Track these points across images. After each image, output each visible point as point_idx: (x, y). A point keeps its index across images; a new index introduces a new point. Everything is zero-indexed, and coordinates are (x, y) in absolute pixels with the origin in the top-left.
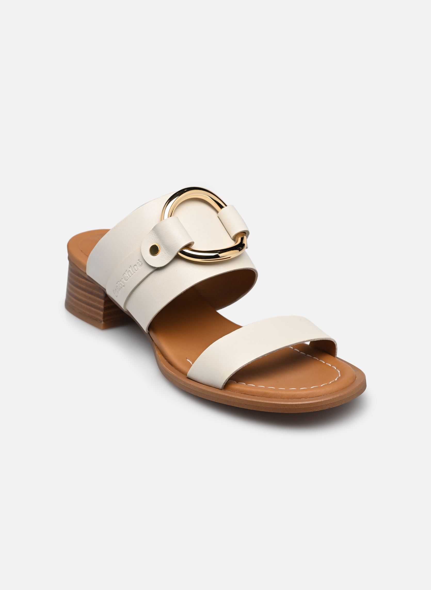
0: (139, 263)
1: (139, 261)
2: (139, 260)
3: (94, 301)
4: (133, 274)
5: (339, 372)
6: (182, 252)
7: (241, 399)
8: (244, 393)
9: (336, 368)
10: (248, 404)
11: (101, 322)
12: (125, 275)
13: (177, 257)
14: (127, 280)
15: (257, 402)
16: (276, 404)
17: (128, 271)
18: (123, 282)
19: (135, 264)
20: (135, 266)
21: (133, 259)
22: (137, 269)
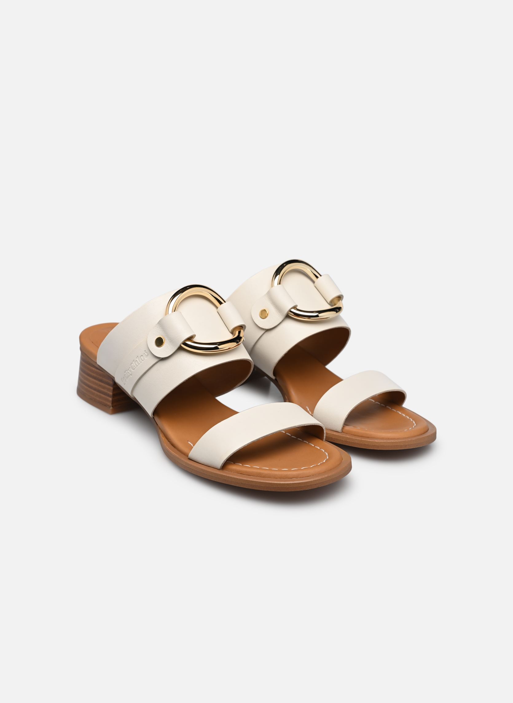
0: (145, 354)
2: (145, 351)
3: (104, 388)
4: (140, 364)
5: (327, 454)
6: (185, 344)
7: (238, 479)
8: (240, 473)
11: (110, 407)
12: (132, 364)
13: (180, 349)
14: (134, 369)
17: (135, 360)
18: (130, 371)
19: (142, 355)
20: (141, 357)
21: (140, 350)
22: (143, 359)
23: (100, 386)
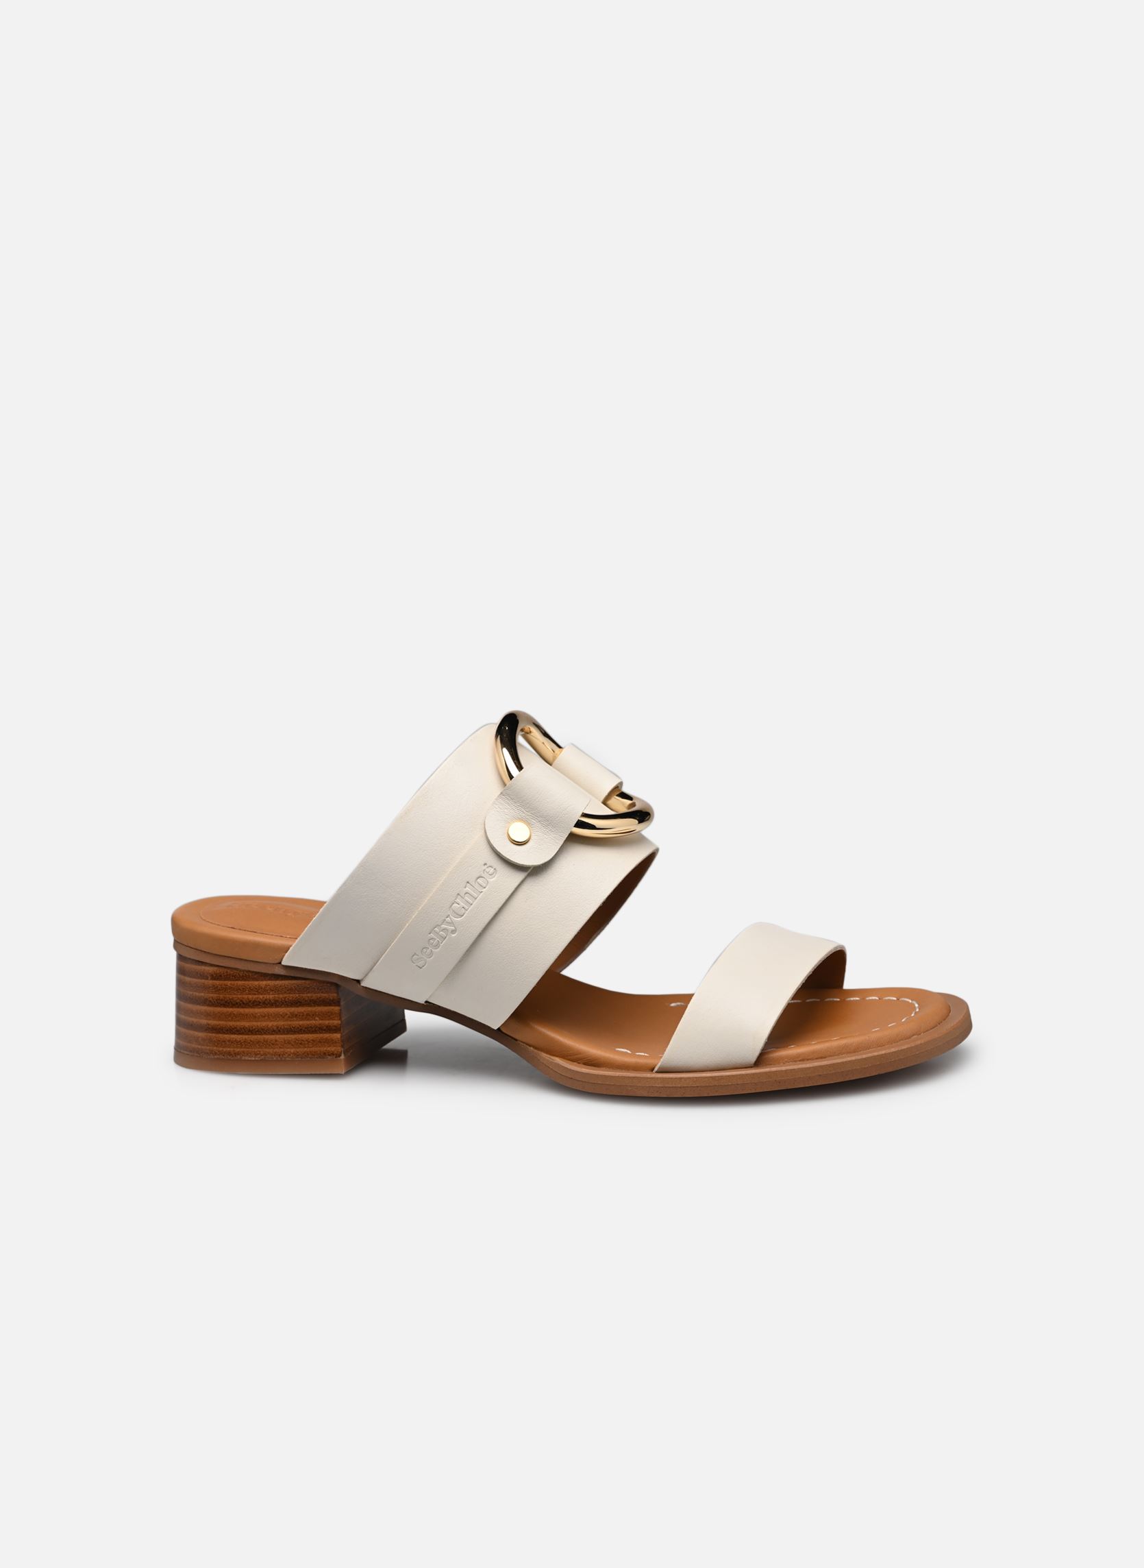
0: (487, 870)
1: (486, 866)
2: (485, 864)
3: (308, 1016)
4: (476, 899)
5: (917, 1005)
6: (580, 824)
9: (910, 1001)
10: (825, 1073)
12: (455, 905)
13: (572, 839)
14: (463, 916)
15: (843, 1063)
16: (882, 1055)
17: (462, 894)
18: (451, 923)
19: (478, 875)
20: (478, 880)
21: (470, 866)
22: (484, 885)
23: (294, 1016)
